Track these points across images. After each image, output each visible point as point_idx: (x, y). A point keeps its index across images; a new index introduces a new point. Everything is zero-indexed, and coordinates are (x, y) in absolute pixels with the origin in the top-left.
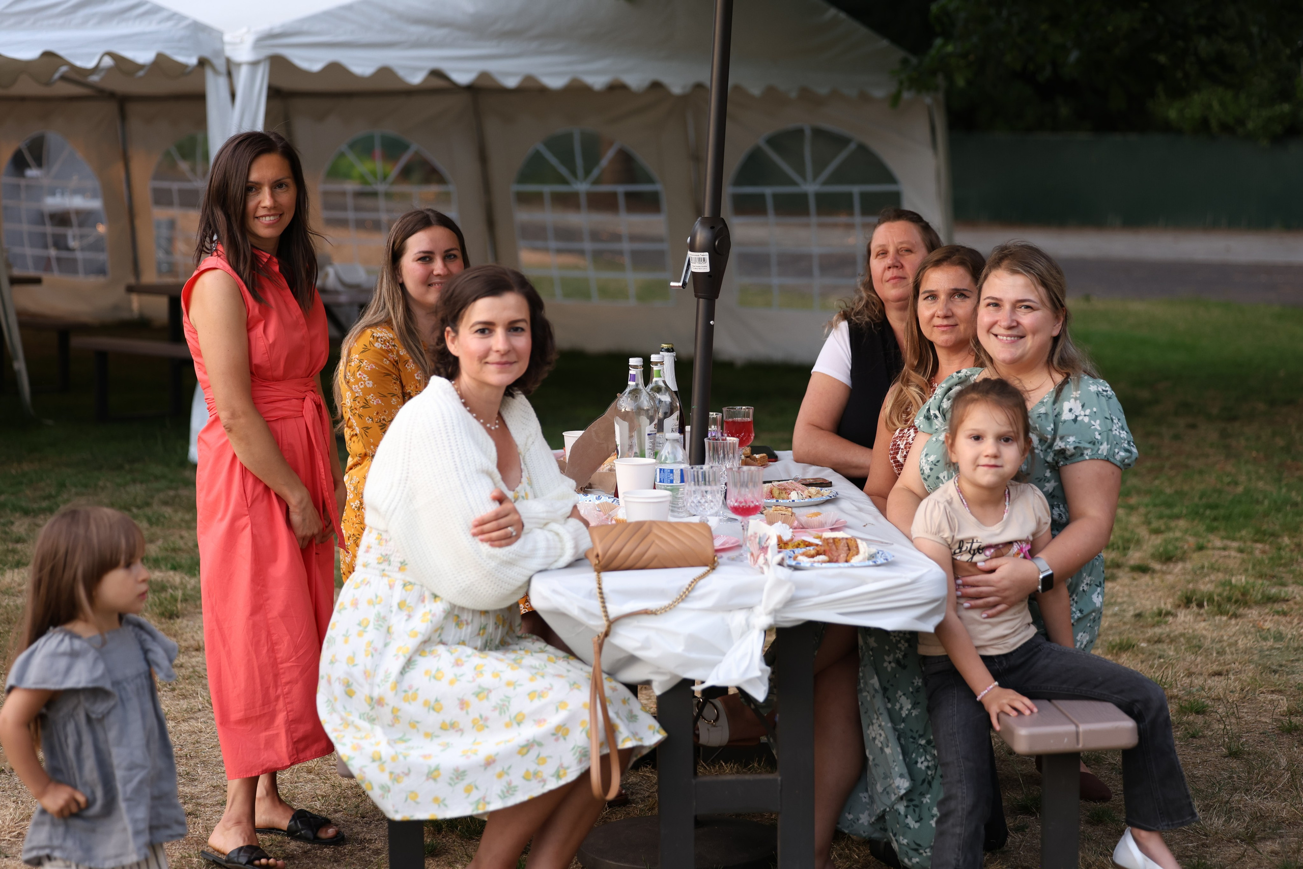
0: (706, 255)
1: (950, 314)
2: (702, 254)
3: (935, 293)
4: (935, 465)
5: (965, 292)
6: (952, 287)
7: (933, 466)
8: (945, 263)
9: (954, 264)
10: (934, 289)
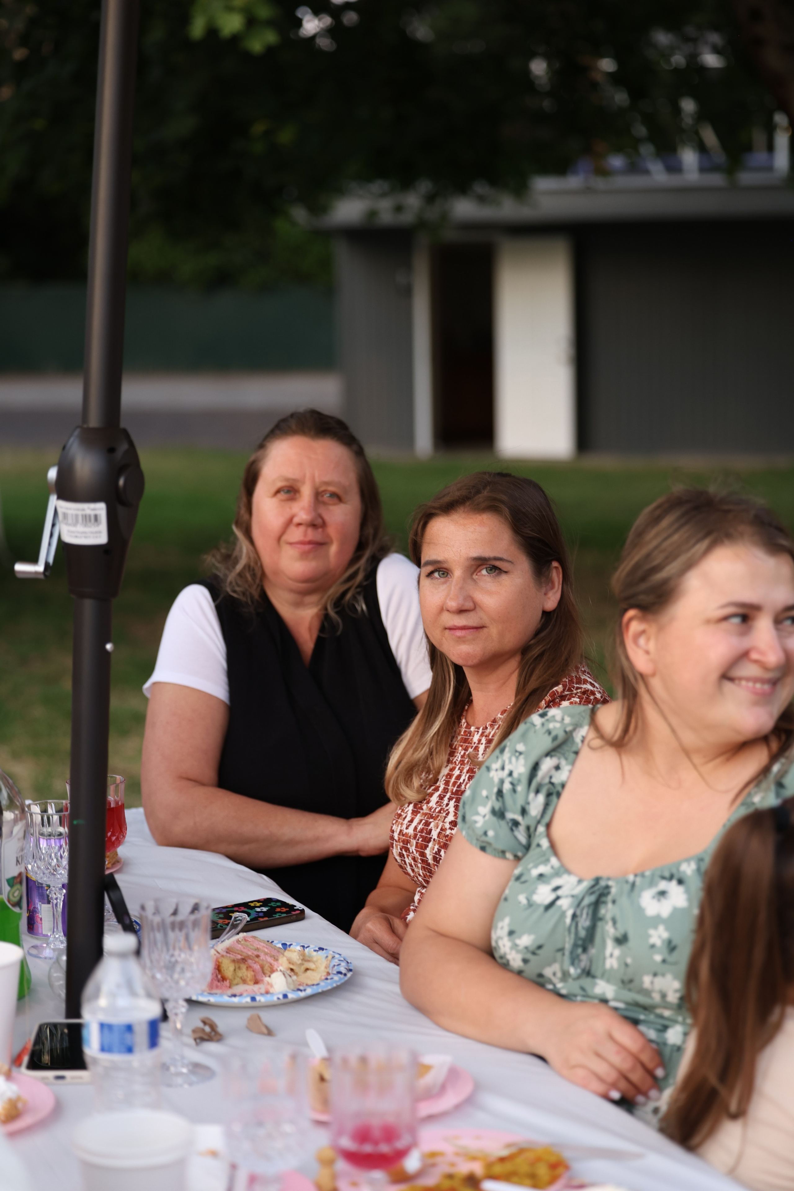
0: (100, 509)
1: (469, 605)
2: (92, 506)
3: (445, 566)
4: (534, 953)
5: (498, 564)
6: (475, 554)
7: (529, 956)
8: (461, 509)
9: (479, 509)
10: (439, 558)
